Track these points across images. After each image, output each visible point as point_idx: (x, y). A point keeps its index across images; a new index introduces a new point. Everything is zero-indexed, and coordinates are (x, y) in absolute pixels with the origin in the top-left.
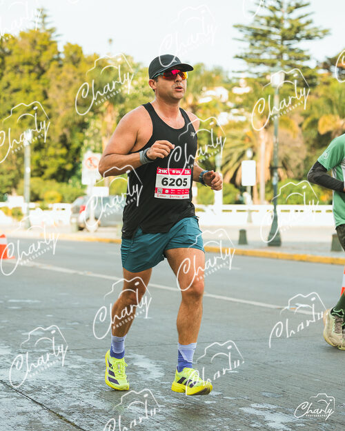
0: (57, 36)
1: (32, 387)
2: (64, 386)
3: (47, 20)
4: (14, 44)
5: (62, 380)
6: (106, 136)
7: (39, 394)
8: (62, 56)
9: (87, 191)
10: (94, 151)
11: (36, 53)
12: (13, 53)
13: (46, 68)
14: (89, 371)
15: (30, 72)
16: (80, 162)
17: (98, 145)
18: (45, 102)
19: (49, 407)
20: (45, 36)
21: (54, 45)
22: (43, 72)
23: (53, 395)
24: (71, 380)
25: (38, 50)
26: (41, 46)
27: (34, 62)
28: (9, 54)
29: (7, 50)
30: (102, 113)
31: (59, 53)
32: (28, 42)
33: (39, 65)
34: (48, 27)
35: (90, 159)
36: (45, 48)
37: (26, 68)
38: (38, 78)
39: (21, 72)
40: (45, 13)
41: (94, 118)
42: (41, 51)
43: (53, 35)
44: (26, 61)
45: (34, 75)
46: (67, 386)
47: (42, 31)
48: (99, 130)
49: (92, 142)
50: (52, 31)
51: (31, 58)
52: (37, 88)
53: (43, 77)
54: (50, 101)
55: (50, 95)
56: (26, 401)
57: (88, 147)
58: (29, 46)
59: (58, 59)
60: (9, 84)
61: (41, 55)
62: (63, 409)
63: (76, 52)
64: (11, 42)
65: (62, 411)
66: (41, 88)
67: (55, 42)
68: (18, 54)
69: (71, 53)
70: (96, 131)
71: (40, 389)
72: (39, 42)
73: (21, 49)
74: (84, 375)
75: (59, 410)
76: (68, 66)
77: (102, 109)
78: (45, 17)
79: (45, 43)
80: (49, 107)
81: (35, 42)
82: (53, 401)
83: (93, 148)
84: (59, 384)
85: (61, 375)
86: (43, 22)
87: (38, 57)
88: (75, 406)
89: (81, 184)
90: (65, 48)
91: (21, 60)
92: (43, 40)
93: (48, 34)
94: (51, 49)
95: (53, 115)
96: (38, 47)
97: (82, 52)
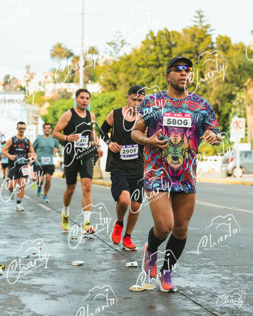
0: (211, 30)
1: (193, 292)
2: (218, 292)
3: (203, 19)
4: (179, 38)
5: (215, 288)
6: (249, 105)
7: (198, 298)
8: (215, 45)
9: (234, 147)
10: (240, 117)
11: (195, 44)
12: (178, 45)
14: (237, 282)
15: (191, 58)
16: (229, 125)
17: (242, 111)
19: (206, 307)
20: (202, 31)
21: (209, 37)
23: (210, 299)
24: (222, 288)
25: (196, 42)
26: (199, 38)
27: (194, 51)
28: (175, 45)
29: (173, 43)
30: (246, 87)
31: (213, 43)
32: (189, 36)
33: (197, 53)
34: (204, 24)
35: (236, 122)
36: (202, 40)
37: (188, 56)
40: (201, 14)
41: (239, 91)
42: (199, 43)
43: (208, 30)
44: (187, 50)
46: (220, 292)
47: (200, 27)
48: (243, 100)
49: (238, 109)
50: (207, 27)
51: (191, 48)
52: (196, 70)
56: (189, 302)
57: (235, 113)
58: (190, 39)
59: (212, 48)
61: (199, 45)
62: (217, 310)
63: (225, 42)
64: (176, 36)
65: (216, 311)
67: (210, 35)
68: (182, 45)
69: (222, 43)
70: (241, 101)
71: (199, 294)
72: (197, 36)
73: (184, 42)
74: (233, 285)
75: (214, 310)
77: (246, 84)
78: (202, 16)
79: (202, 36)
81: (194, 36)
82: (209, 303)
83: (238, 114)
84: (214, 291)
85: (216, 284)
86: (200, 21)
87: (196, 47)
88: (226, 308)
89: (229, 141)
90: (217, 39)
91: (184, 50)
92: (200, 34)
93: (204, 29)
94: (207, 41)
95: (208, 89)
96: (196, 40)
97: (230, 42)
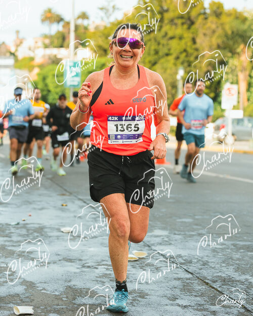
1: (184, 260)
2: (210, 261)
4: (171, 3)
5: (207, 256)
6: (242, 71)
7: (190, 266)
8: (208, 11)
9: (226, 114)
10: (232, 83)
12: (170, 10)
13: (195, 20)
14: (229, 250)
15: (183, 24)
16: (221, 92)
17: (235, 78)
18: (194, 46)
19: (198, 275)
22: (192, 23)
23: (201, 267)
24: (214, 256)
27: (186, 17)
28: (167, 11)
29: (165, 8)
30: (238, 54)
31: (205, 9)
33: (189, 18)
35: (229, 89)
37: (179, 21)
38: (189, 28)
39: (176, 24)
41: (232, 57)
42: (191, 8)
44: (180, 16)
45: (185, 26)
46: (212, 261)
48: (236, 66)
49: (230, 76)
52: (188, 36)
53: (193, 27)
54: (198, 45)
55: (198, 40)
56: (180, 270)
57: (227, 80)
59: (205, 13)
60: (166, 34)
61: (191, 11)
62: (209, 278)
63: (218, 8)
64: (168, 1)
65: (208, 279)
66: (191, 36)
68: (174, 11)
69: (215, 8)
70: (234, 68)
71: (190, 262)
73: (176, 7)
74: (224, 253)
75: (206, 278)
76: (212, 19)
77: (239, 50)
80: (197, 50)
82: (201, 271)
83: (231, 80)
84: (206, 259)
85: (207, 253)
87: (189, 13)
88: (218, 276)
89: (221, 108)
90: (210, 5)
91: (176, 15)
94: (199, 6)
97: (223, 7)
